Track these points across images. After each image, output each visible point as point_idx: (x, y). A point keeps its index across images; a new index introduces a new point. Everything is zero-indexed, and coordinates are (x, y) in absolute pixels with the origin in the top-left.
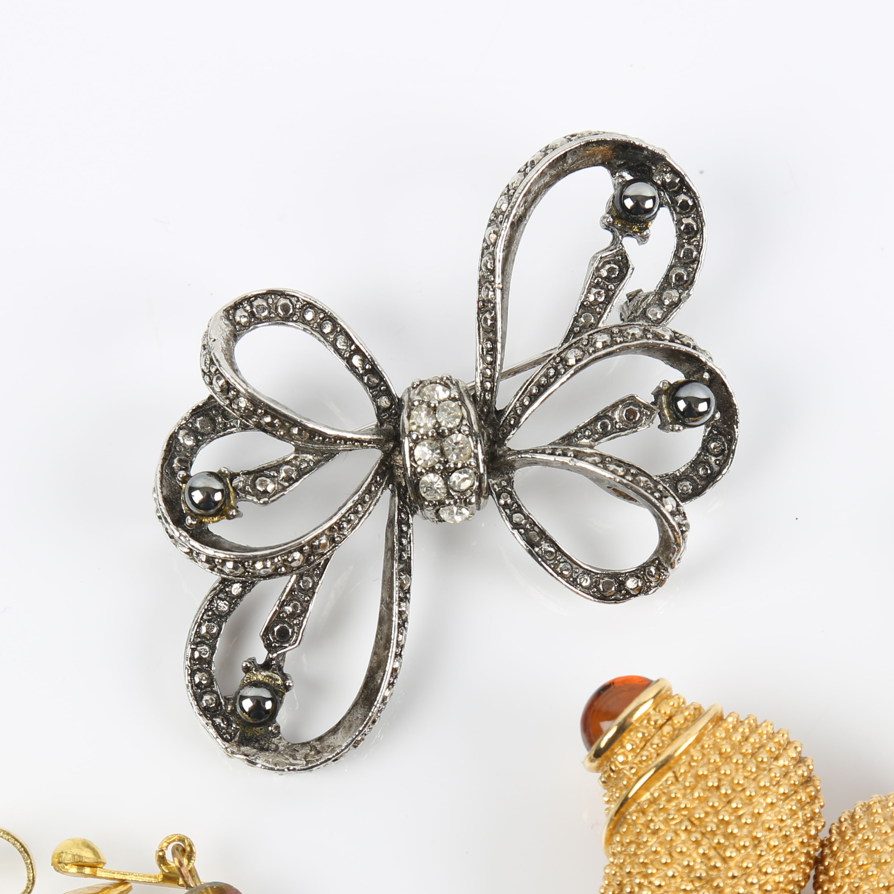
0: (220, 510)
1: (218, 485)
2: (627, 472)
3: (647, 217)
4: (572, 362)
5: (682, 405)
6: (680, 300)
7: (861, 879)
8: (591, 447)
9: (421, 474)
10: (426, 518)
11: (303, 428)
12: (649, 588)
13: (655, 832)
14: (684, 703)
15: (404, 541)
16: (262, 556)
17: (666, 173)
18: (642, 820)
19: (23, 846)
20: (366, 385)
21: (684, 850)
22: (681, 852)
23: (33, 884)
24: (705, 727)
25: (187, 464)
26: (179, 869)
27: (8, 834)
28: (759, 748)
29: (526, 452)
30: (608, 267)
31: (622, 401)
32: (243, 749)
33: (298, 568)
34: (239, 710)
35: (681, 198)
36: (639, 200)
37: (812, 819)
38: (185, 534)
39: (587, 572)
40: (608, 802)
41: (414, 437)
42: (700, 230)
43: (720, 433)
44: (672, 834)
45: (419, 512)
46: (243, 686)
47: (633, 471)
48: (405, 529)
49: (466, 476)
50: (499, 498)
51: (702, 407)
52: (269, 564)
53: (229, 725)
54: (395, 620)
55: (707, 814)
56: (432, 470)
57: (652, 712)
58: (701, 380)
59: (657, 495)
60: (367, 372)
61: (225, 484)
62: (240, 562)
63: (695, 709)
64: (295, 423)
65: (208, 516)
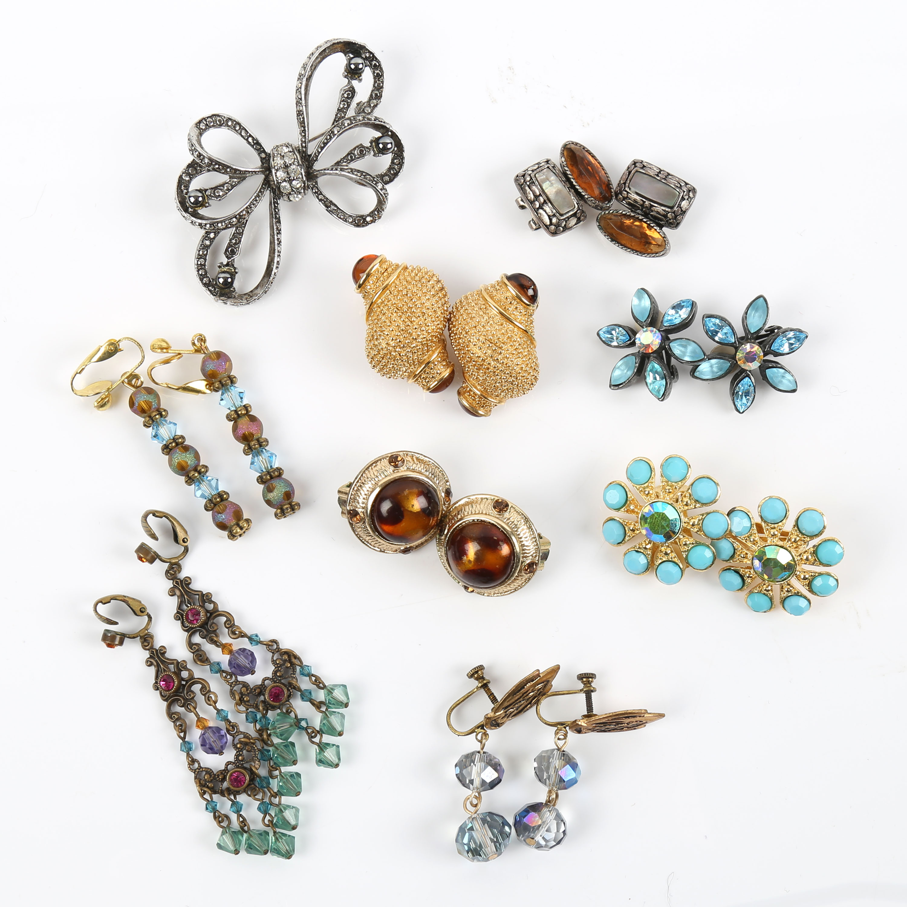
0: (202, 204)
1: (200, 195)
2: (362, 175)
3: (361, 71)
4: (336, 132)
5: (381, 146)
6: (377, 104)
7: (465, 325)
8: (347, 166)
9: (281, 183)
10: (285, 200)
11: (232, 168)
12: (376, 220)
13: (384, 314)
14: (392, 263)
15: (277, 210)
16: (220, 221)
17: (366, 53)
18: (379, 310)
19: (138, 343)
20: (255, 149)
21: (396, 320)
22: (395, 321)
23: (144, 358)
24: (400, 272)
25: (187, 187)
26: (201, 347)
27: (132, 339)
28: (422, 278)
29: (321, 170)
30: (347, 93)
31: (357, 147)
32: (221, 298)
33: (236, 224)
34: (218, 283)
35: (374, 63)
36: (357, 65)
37: (445, 304)
38: (189, 215)
39: (351, 216)
40: (365, 305)
41: (276, 168)
42: (382, 75)
43: (398, 156)
44: (391, 314)
45: (281, 198)
46: (219, 273)
47: (364, 174)
48: (276, 205)
49: (298, 182)
50: (312, 190)
51: (389, 146)
52: (223, 224)
53: (215, 289)
54: (276, 242)
55: (403, 305)
56: (285, 181)
57: (379, 268)
58: (388, 135)
59: (374, 182)
60: (255, 144)
61: (203, 194)
62: (212, 224)
63: (396, 265)
64: (228, 167)
65: (197, 207)
